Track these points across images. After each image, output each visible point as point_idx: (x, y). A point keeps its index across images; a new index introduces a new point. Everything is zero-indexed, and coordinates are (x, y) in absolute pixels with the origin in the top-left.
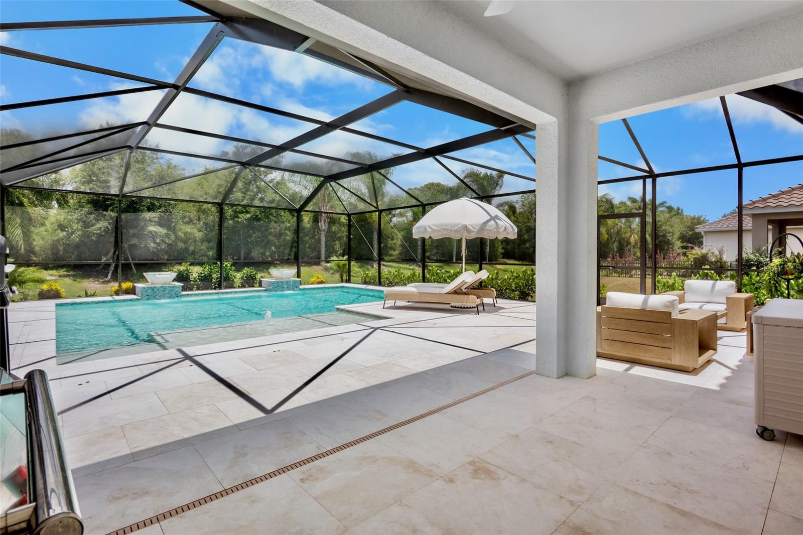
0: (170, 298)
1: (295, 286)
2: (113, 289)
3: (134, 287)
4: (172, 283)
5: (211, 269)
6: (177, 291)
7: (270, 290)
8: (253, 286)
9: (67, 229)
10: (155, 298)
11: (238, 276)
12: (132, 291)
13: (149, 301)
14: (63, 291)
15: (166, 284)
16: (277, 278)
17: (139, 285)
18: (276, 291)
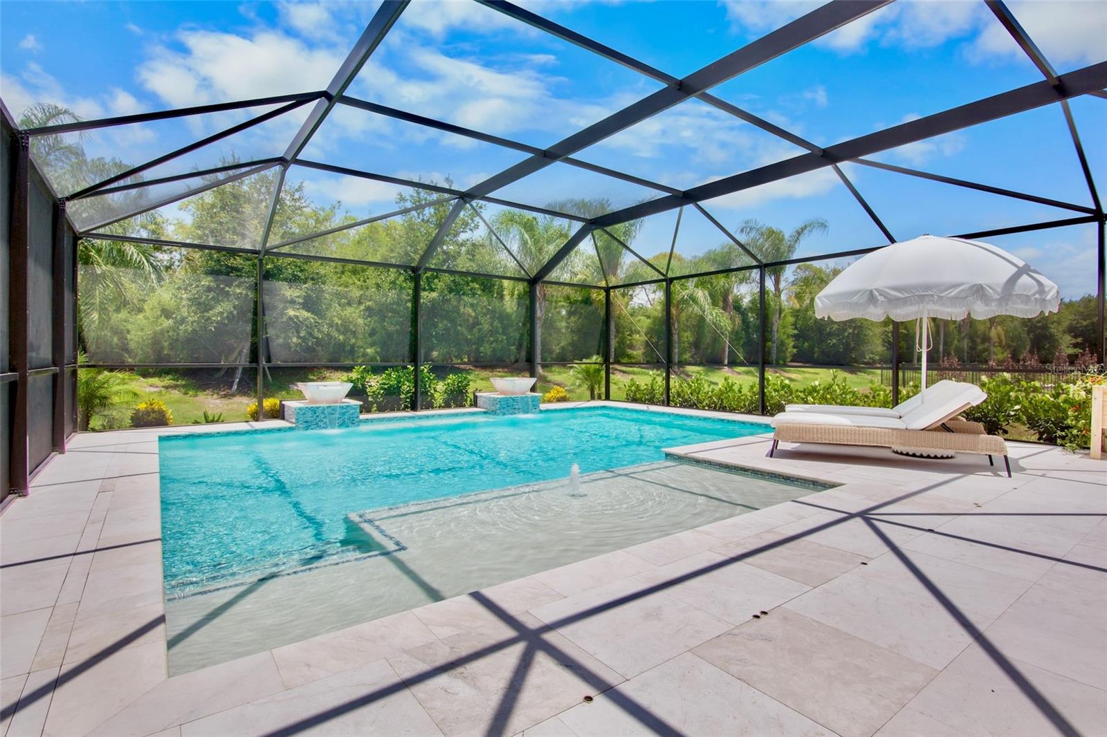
0: (340, 426)
1: (531, 406)
2: (249, 409)
3: (282, 406)
4: (344, 400)
5: (399, 376)
6: (353, 414)
7: (494, 413)
8: (463, 406)
9: (174, 316)
10: (318, 426)
11: (439, 388)
12: (278, 413)
13: (308, 431)
14: (169, 413)
15: (336, 402)
16: (502, 393)
17: (292, 404)
18: (504, 414)
